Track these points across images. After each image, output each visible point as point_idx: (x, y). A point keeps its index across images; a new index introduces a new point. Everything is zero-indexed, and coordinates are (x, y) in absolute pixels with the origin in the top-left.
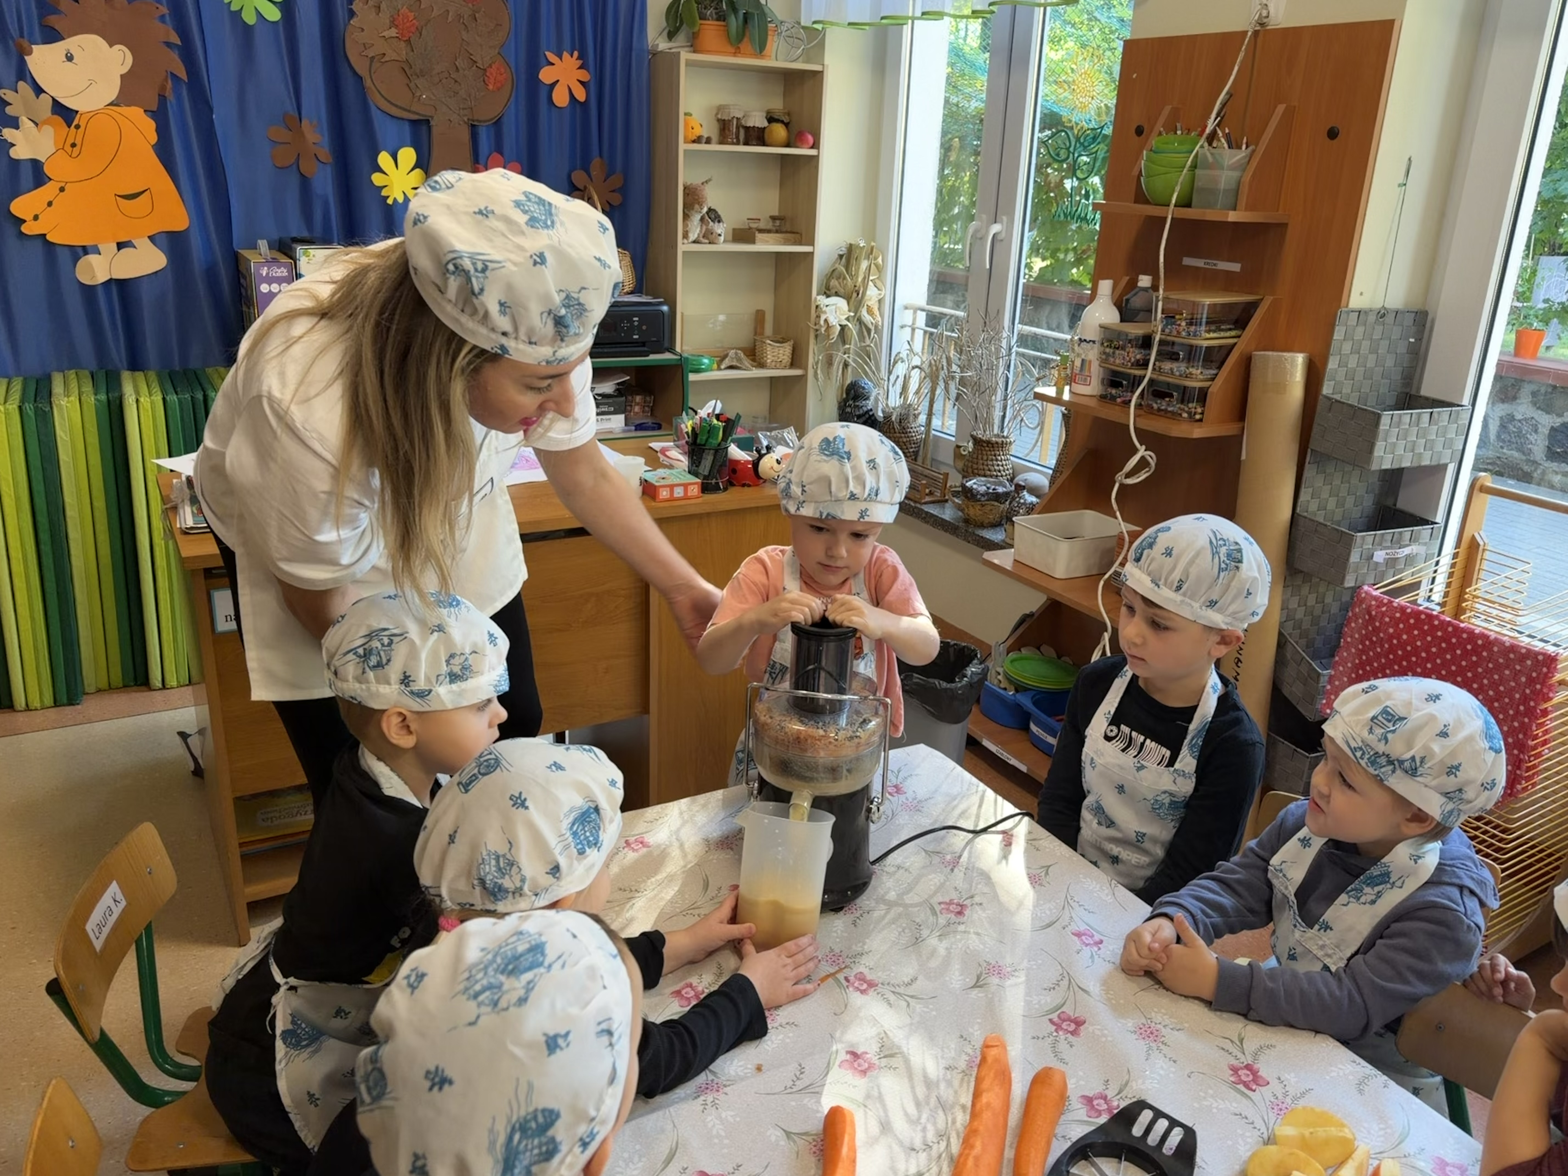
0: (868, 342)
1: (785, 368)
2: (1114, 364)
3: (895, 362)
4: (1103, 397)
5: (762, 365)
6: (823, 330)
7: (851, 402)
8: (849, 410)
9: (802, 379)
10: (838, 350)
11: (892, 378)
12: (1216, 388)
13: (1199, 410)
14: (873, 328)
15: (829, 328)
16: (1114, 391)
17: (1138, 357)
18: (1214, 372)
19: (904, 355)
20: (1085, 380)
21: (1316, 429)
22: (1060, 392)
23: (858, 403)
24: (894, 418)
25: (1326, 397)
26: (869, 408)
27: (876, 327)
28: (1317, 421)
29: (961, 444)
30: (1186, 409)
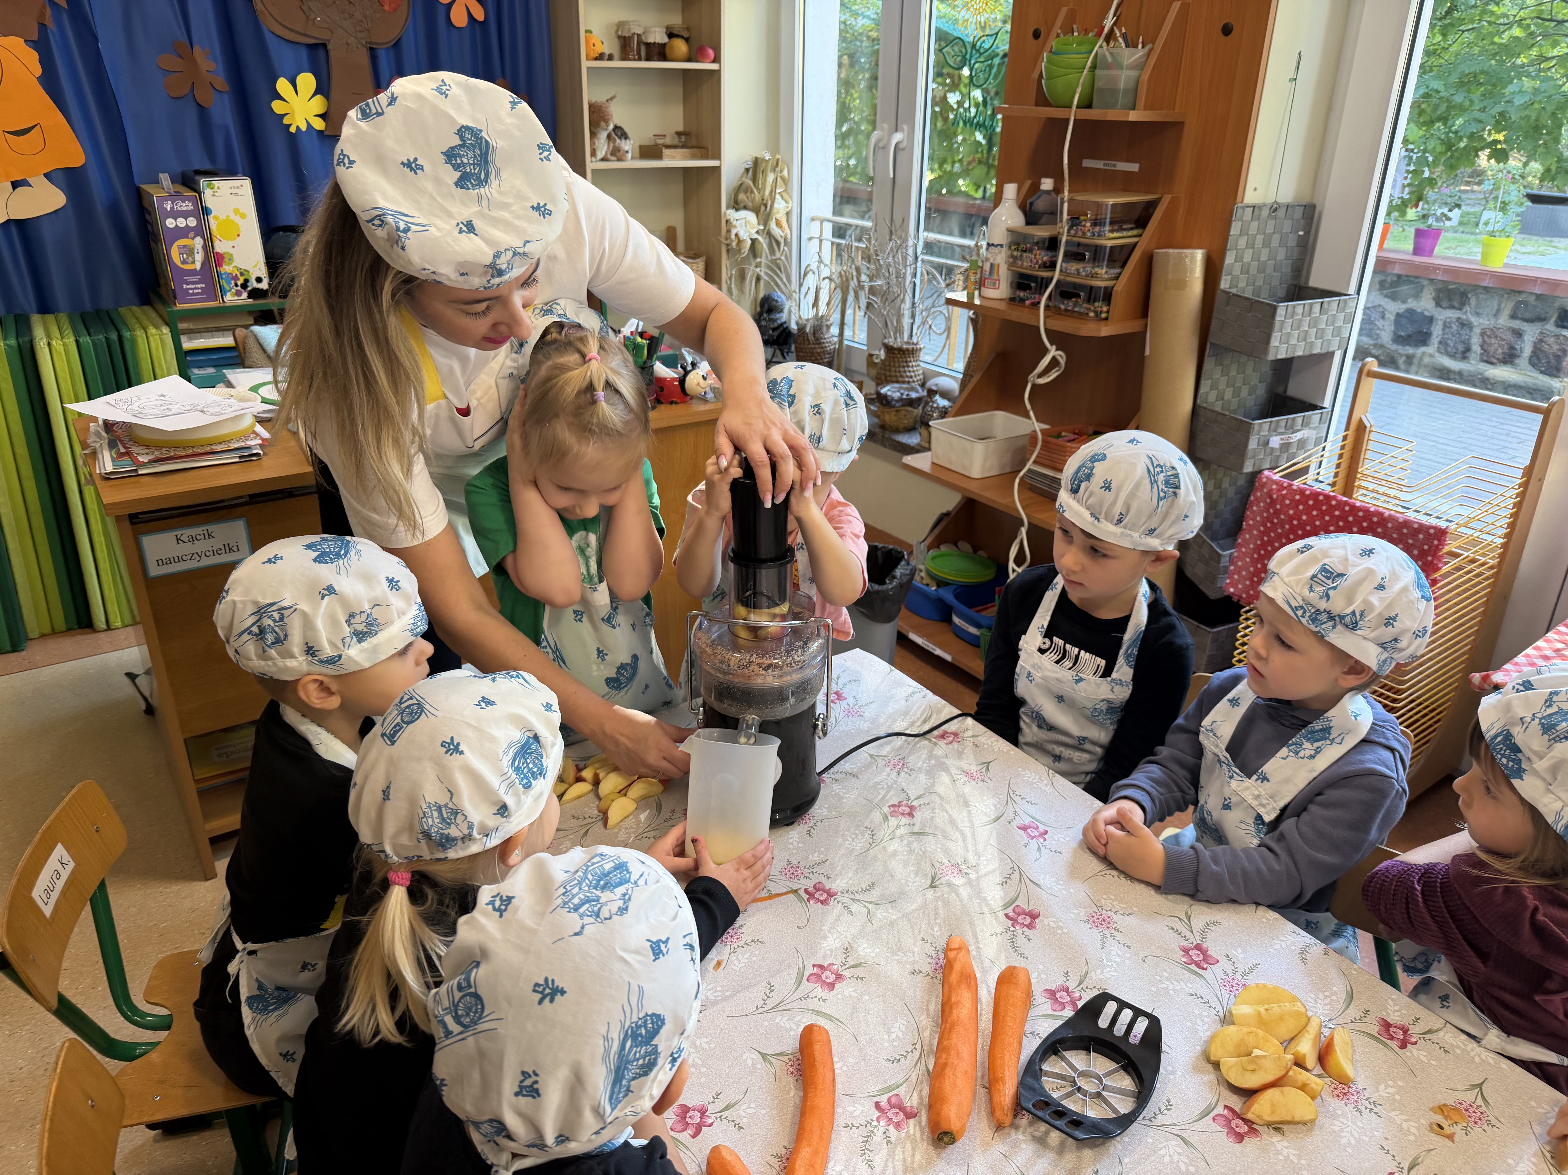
0: (778, 255)
2: (1022, 267)
3: (805, 274)
4: (1012, 300)
6: (734, 244)
7: (765, 315)
10: (750, 264)
11: (804, 290)
12: (1120, 286)
13: (1105, 309)
14: (782, 241)
15: (740, 242)
16: (1022, 294)
17: (1045, 259)
18: (1118, 271)
19: (814, 266)
20: (994, 284)
21: (1215, 323)
22: (971, 296)
23: (772, 316)
24: (808, 330)
25: (1224, 292)
26: (783, 320)
27: (785, 240)
28: (1215, 315)
29: (873, 352)
30: (1092, 308)
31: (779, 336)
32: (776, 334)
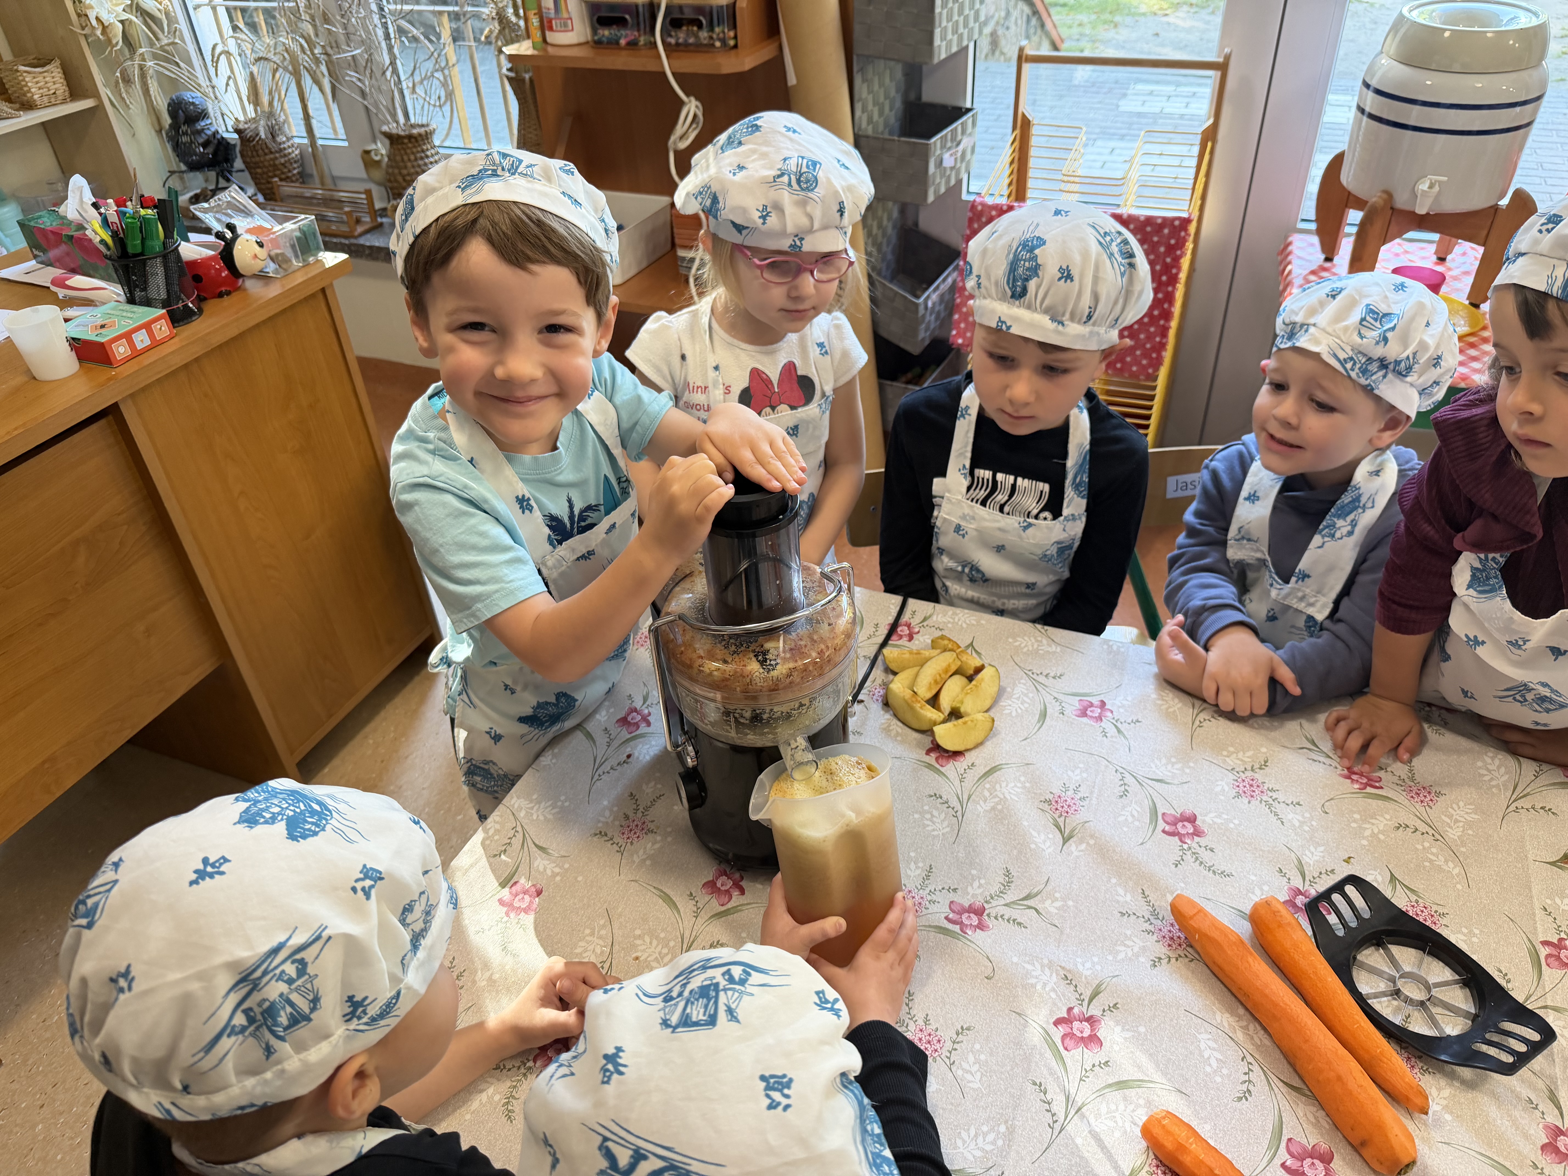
0: (163, 37)
1: (64, 101)
3: (216, 59)
4: (596, 42)
5: (28, 106)
6: (99, 32)
7: (184, 128)
8: (185, 139)
9: (98, 111)
10: (131, 59)
14: (163, 18)
15: (105, 28)
20: (566, 25)
21: (858, 30)
22: (540, 47)
24: (253, 135)
29: (369, 148)
30: (715, 36)
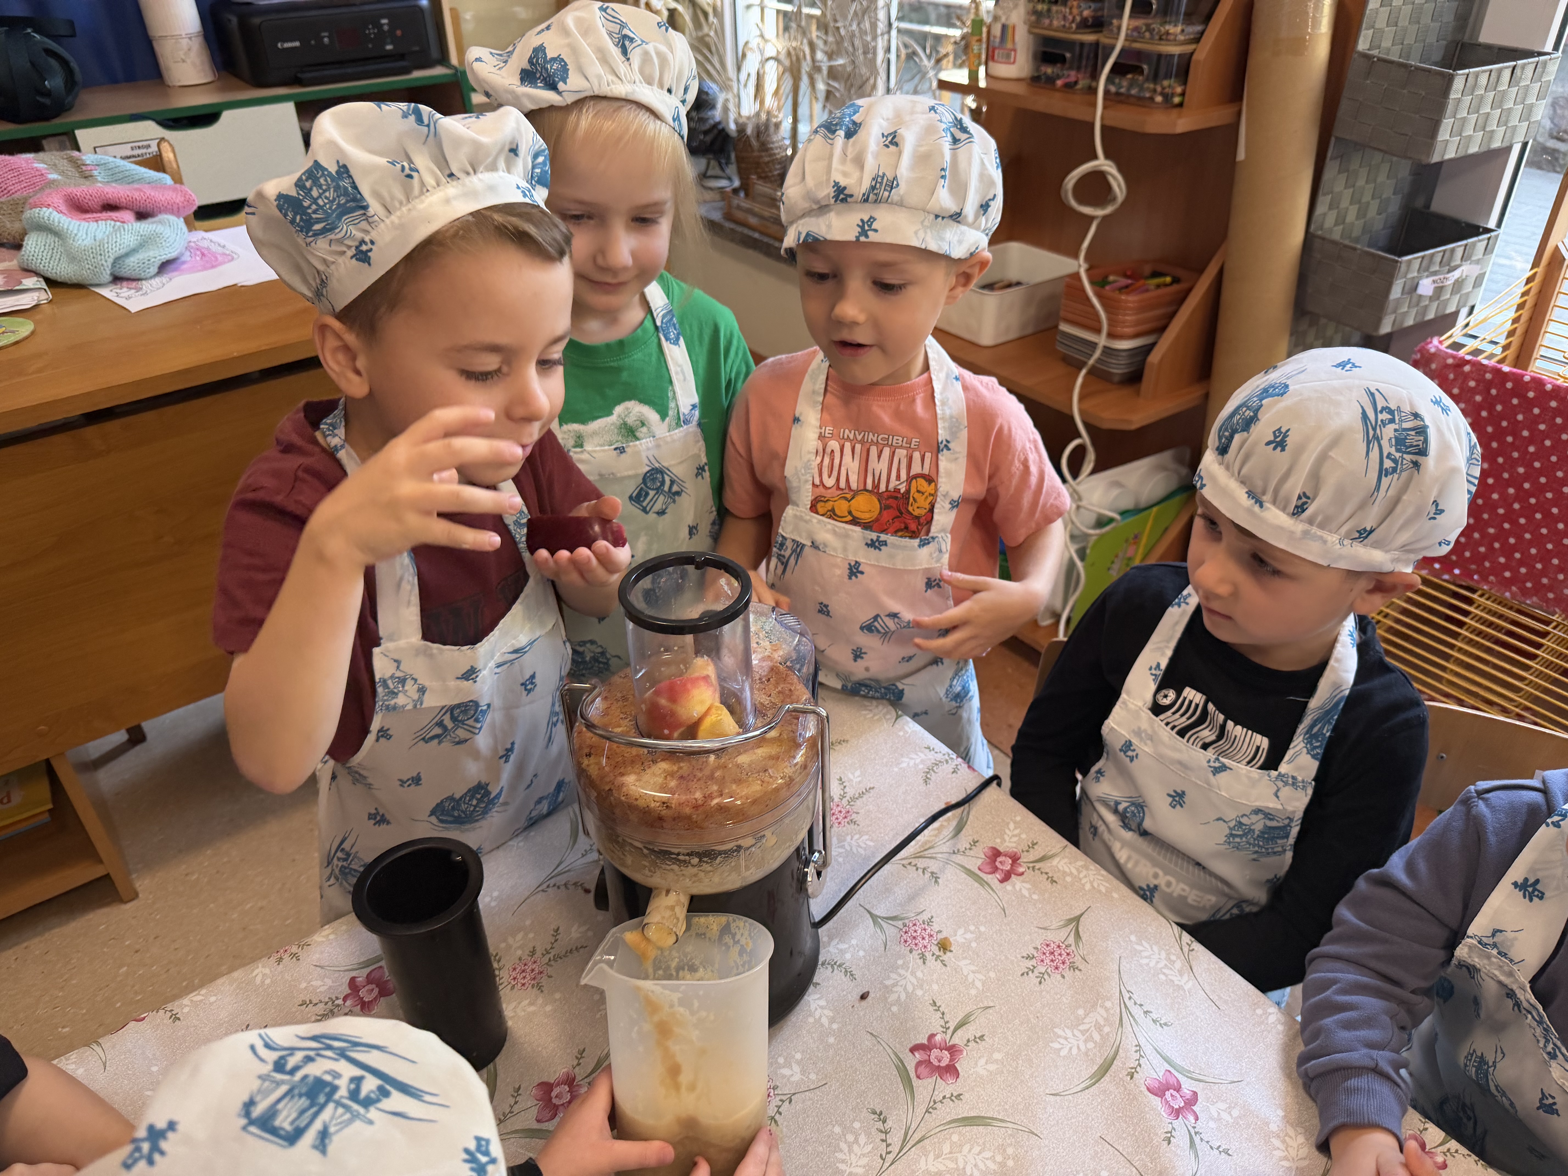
0: (706, 29)
2: (1050, 27)
3: (744, 55)
4: (1035, 80)
11: (743, 76)
12: (1203, 52)
13: (1179, 90)
14: (710, 11)
16: (1049, 70)
17: (1086, 13)
18: (1199, 28)
19: (753, 43)
20: (1008, 56)
21: (1345, 107)
22: (973, 76)
23: (702, 115)
24: (749, 131)
25: (1365, 56)
26: (718, 119)
27: (715, 9)
28: (1346, 93)
30: (1159, 89)
31: (713, 143)
32: (708, 139)
